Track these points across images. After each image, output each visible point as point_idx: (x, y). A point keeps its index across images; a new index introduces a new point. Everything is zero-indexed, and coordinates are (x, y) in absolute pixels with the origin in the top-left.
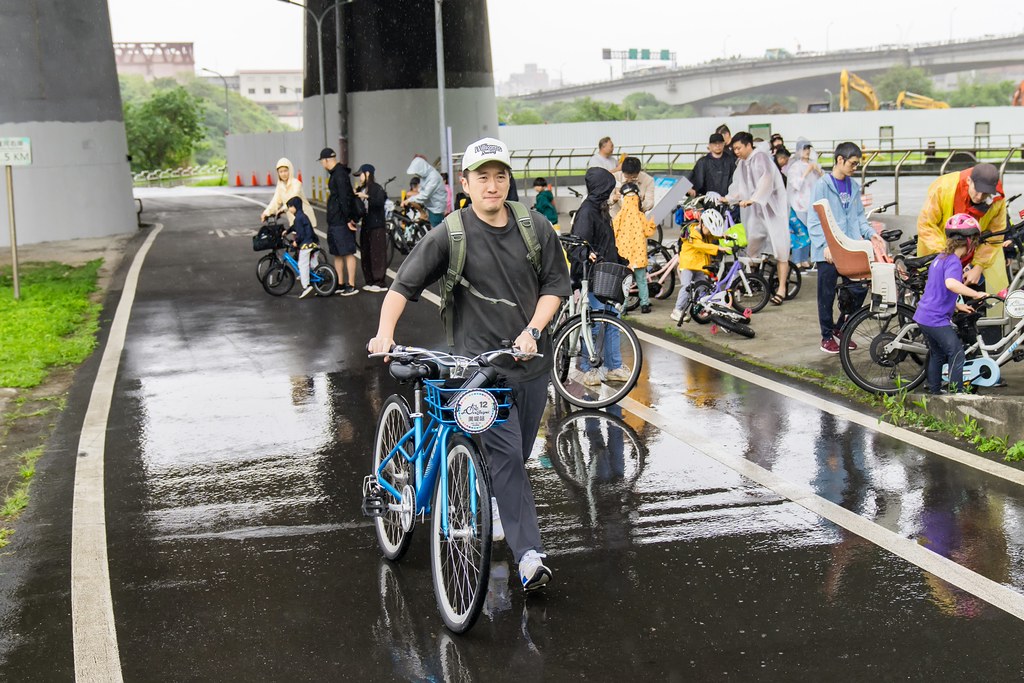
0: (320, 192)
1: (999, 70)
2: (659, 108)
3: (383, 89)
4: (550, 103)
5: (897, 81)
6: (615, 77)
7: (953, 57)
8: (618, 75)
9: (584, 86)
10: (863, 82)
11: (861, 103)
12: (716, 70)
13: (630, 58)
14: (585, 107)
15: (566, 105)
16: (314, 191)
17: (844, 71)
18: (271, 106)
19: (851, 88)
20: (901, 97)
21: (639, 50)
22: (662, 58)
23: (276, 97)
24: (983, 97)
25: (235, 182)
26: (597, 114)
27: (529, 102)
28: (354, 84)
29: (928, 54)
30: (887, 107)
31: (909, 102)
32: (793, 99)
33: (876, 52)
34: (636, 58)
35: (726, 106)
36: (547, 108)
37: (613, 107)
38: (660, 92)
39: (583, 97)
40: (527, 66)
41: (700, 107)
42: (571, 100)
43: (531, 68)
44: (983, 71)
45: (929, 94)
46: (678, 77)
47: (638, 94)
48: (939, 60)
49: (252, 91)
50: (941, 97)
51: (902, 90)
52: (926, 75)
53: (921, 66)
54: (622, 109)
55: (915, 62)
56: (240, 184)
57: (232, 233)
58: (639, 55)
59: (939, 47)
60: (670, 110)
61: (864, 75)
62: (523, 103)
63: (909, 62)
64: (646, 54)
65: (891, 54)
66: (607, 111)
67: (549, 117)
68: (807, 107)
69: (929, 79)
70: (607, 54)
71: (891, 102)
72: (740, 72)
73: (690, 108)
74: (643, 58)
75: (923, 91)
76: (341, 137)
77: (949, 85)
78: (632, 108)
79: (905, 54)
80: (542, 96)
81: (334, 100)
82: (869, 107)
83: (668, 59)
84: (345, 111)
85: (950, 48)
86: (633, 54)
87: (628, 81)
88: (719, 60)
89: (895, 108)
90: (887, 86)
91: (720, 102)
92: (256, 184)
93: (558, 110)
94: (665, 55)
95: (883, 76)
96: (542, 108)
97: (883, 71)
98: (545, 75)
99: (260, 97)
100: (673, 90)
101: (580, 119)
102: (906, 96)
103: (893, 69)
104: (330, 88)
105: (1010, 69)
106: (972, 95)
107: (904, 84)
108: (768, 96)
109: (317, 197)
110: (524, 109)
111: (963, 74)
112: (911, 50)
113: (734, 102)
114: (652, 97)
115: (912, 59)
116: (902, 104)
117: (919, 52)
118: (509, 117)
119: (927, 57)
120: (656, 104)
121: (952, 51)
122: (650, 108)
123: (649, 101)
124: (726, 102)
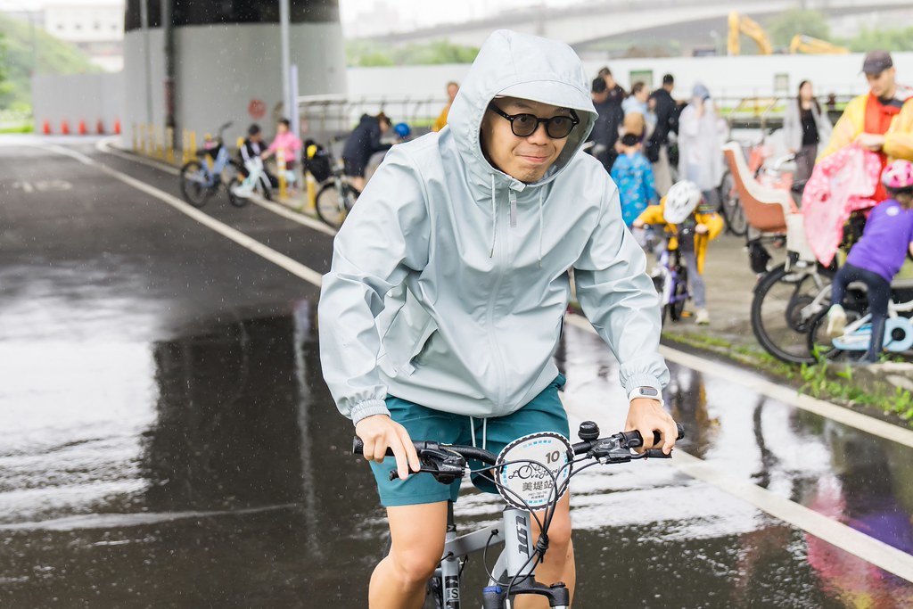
0: (143, 140)
1: (902, 14)
4: (402, 46)
5: (791, 24)
9: (440, 27)
10: (754, 24)
11: (751, 47)
14: (442, 50)
15: (421, 47)
16: (135, 139)
17: (732, 13)
18: (83, 45)
19: (741, 32)
20: (796, 41)
23: (88, 34)
25: (41, 129)
26: (456, 58)
27: (380, 44)
28: (183, 17)
30: (780, 52)
31: (804, 48)
32: (675, 43)
35: (600, 51)
36: (400, 51)
39: (440, 39)
42: (426, 42)
44: (886, 14)
45: (826, 38)
46: (546, 18)
48: (838, 2)
49: (60, 27)
50: (840, 43)
51: (797, 34)
52: (823, 18)
53: (817, 9)
55: (810, 4)
56: (47, 131)
57: (42, 186)
61: (757, 17)
62: (373, 45)
63: (804, 4)
66: (467, 54)
67: (401, 60)
68: (690, 52)
71: (785, 49)
75: (819, 35)
76: (166, 78)
77: (848, 30)
80: (394, 37)
81: (158, 36)
82: (760, 51)
84: (172, 50)
89: (789, 53)
90: (781, 29)
91: (594, 46)
92: (66, 131)
93: (412, 54)
96: (394, 51)
97: (777, 13)
98: (395, 14)
99: (70, 34)
101: (437, 62)
102: (803, 43)
104: (154, 22)
106: (874, 41)
107: (800, 27)
110: (375, 51)
111: (864, 18)
113: (612, 46)
115: (807, 1)
116: (797, 50)
118: (356, 60)
124: (601, 45)
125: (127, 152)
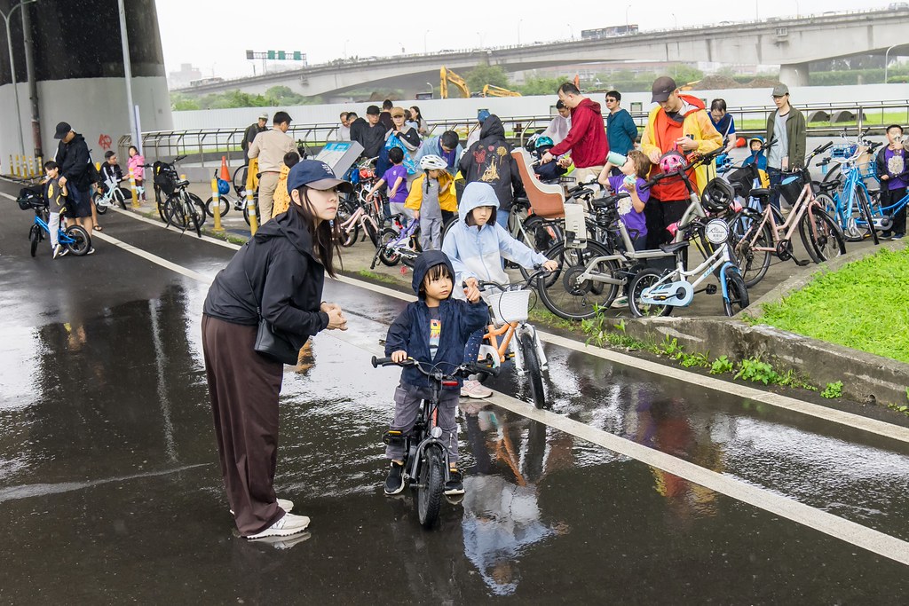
0: (18, 168)
1: (554, 68)
2: (295, 99)
3: (69, 77)
4: (205, 95)
5: (481, 76)
6: (257, 74)
7: (521, 58)
8: (260, 72)
9: (233, 81)
10: (457, 76)
11: (455, 92)
12: (338, 67)
13: (269, 58)
14: (236, 97)
15: (219, 97)
16: (12, 168)
17: (443, 68)
19: (449, 81)
20: (486, 88)
21: (276, 52)
22: (295, 59)
24: (546, 87)
26: (246, 102)
27: (188, 95)
28: (42, 74)
29: (501, 56)
30: (476, 95)
31: (491, 92)
32: (400, 91)
33: (463, 54)
34: (274, 58)
35: (348, 97)
36: (203, 99)
37: (259, 98)
38: (295, 86)
39: (233, 90)
40: (183, 65)
41: (328, 97)
42: (223, 93)
43: (186, 67)
44: (542, 69)
45: (506, 87)
46: (309, 74)
47: (277, 88)
48: (511, 61)
50: (515, 89)
51: (486, 83)
52: (503, 72)
53: (497, 65)
54: (267, 98)
55: (493, 63)
58: (277, 56)
59: (511, 50)
60: (304, 100)
61: (457, 71)
62: (183, 95)
63: (488, 62)
64: (282, 55)
65: (475, 55)
66: (254, 100)
67: (206, 105)
68: (414, 97)
69: (506, 74)
70: (250, 55)
71: (479, 93)
72: (358, 70)
73: (320, 99)
74: (279, 59)
75: (501, 84)
76: (33, 120)
77: (517, 81)
78: (274, 98)
79: (484, 55)
80: (198, 88)
81: (25, 88)
82: (463, 95)
83: (300, 59)
84: (36, 98)
85: (518, 51)
86: (271, 55)
87: (269, 78)
88: (340, 60)
89: (482, 96)
90: (474, 80)
91: (343, 94)
93: (213, 101)
94: (297, 56)
95: (471, 72)
96: (199, 100)
97: (471, 68)
98: (198, 72)
100: (305, 84)
101: (233, 106)
102: (489, 87)
103: (478, 67)
104: (21, 78)
105: (561, 68)
106: (537, 87)
107: (487, 79)
108: (380, 89)
109: (16, 172)
110: (186, 100)
111: (528, 72)
112: (489, 52)
113: (355, 94)
114: (289, 90)
115: (490, 59)
116: (487, 94)
117: (496, 54)
119: (501, 58)
120: (292, 95)
121: (520, 54)
122: (288, 99)
123: (287, 93)
124: (347, 94)
125: (4, 177)
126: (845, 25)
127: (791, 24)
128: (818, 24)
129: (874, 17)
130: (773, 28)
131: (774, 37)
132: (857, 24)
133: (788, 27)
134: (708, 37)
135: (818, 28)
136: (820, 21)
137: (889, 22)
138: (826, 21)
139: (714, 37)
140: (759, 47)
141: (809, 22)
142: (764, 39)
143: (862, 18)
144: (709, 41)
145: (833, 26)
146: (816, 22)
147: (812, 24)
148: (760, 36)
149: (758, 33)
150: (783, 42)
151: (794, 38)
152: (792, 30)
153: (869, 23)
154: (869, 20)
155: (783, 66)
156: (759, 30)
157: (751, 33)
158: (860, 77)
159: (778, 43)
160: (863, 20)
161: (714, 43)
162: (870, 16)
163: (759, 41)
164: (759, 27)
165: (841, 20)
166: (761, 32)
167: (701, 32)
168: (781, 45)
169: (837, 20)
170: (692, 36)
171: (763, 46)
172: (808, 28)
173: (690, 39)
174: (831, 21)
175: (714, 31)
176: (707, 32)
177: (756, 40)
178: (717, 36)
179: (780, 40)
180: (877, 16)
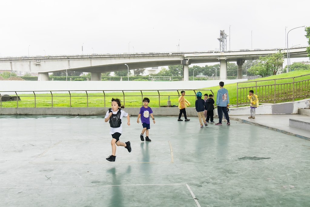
126: (60, 60)
127: (41, 58)
128: (51, 59)
129: (70, 57)
130: (35, 59)
131: (35, 63)
132: (65, 60)
133: (40, 59)
134: (11, 61)
135: (51, 60)
136: (51, 58)
137: (75, 59)
138: (53, 58)
139: (13, 61)
140: (30, 66)
141: (47, 58)
142: (32, 63)
143: (66, 57)
144: (11, 62)
145: (56, 60)
146: (50, 58)
147: (48, 59)
148: (30, 62)
149: (29, 61)
150: (38, 65)
151: (42, 63)
152: (42, 60)
153: (68, 60)
154: (68, 58)
155: (39, 73)
156: (30, 60)
157: (27, 61)
158: (71, 79)
159: (37, 65)
160: (66, 59)
161: (13, 63)
162: (68, 57)
163: (30, 64)
164: (29, 59)
165: (58, 58)
166: (30, 61)
167: (8, 59)
168: (38, 66)
169: (57, 58)
170: (5, 60)
171: (31, 65)
172: (47, 60)
173: (4, 61)
174: (55, 58)
175: (13, 59)
176: (10, 59)
177: (29, 63)
178: (14, 61)
179: (37, 64)
180: (71, 57)
